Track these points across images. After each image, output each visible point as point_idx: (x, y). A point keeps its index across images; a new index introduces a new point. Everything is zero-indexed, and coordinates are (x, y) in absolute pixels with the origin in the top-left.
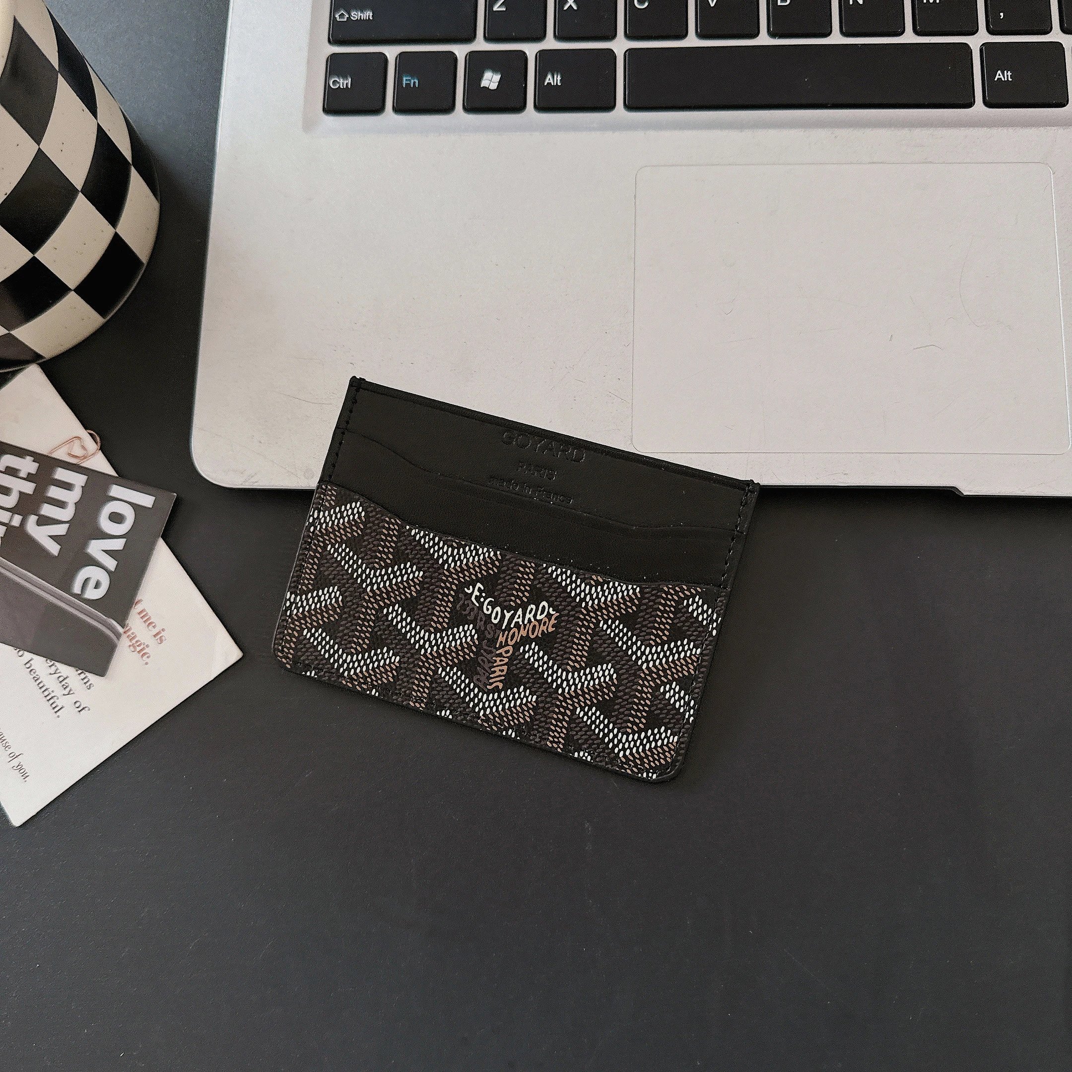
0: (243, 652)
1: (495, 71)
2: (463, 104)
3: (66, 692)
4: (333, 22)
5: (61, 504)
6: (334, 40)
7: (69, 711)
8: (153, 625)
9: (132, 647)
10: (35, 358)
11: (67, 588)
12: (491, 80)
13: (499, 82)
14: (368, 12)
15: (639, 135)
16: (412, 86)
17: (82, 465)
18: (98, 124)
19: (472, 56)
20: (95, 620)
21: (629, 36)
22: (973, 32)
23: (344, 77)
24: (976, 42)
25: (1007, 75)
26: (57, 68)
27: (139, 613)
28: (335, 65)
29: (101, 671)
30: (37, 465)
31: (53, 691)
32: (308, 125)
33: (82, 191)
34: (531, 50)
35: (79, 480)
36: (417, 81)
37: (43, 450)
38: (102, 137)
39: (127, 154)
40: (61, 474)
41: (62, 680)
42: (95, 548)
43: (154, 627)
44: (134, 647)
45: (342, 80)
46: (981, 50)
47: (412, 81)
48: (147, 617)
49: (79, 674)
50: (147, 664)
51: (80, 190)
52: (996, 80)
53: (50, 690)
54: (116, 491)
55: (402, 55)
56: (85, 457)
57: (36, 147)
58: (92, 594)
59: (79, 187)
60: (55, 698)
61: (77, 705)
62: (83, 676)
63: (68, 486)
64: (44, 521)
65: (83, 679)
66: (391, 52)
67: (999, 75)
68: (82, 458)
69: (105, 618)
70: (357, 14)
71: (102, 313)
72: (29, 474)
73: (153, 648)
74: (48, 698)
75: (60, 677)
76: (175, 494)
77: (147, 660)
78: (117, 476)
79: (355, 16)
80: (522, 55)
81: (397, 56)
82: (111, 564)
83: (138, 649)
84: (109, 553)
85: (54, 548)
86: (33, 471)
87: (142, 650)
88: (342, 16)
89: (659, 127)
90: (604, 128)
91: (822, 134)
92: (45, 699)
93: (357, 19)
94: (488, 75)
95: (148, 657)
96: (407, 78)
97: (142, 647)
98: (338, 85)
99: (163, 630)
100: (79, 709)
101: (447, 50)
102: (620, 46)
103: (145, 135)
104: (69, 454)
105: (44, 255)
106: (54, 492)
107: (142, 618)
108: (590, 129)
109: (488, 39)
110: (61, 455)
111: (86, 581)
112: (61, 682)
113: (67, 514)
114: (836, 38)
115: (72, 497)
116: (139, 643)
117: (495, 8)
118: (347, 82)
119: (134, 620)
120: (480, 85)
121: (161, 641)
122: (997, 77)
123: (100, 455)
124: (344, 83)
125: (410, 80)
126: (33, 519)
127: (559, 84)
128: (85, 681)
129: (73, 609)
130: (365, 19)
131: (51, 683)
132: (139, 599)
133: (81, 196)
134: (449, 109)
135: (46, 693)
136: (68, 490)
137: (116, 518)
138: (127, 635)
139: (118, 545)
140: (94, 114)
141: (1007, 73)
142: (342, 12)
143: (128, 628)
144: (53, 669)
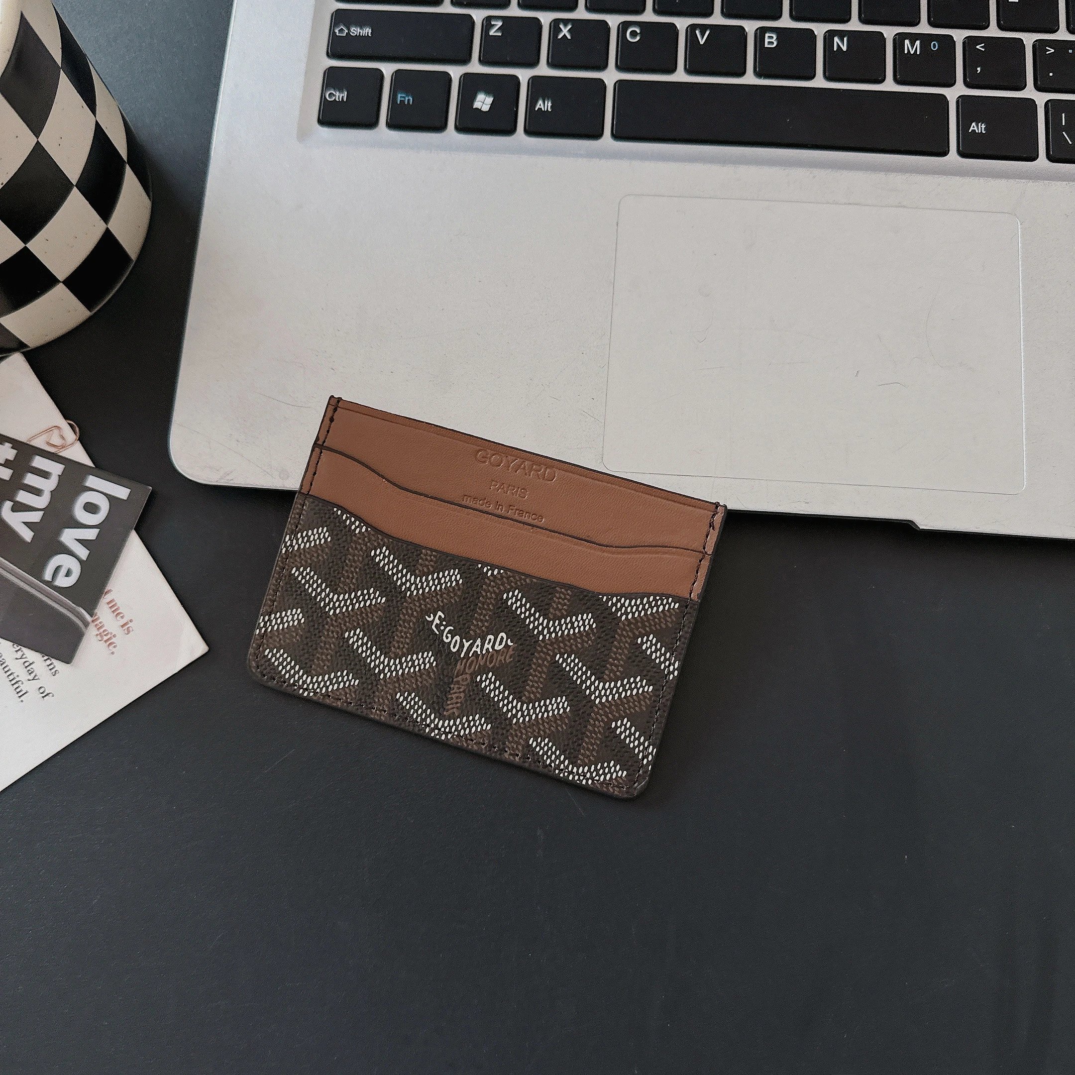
0: (209, 646)
1: (488, 93)
2: (455, 123)
3: (31, 677)
4: (332, 36)
5: (37, 492)
6: (331, 54)
7: (33, 695)
8: (121, 615)
9: (99, 637)
10: (20, 346)
11: (39, 575)
12: (483, 102)
13: (491, 104)
14: (368, 29)
15: (624, 164)
16: (406, 103)
17: (60, 454)
18: (97, 121)
19: (467, 78)
20: (64, 607)
21: (620, 68)
22: (951, 84)
23: (341, 91)
24: (953, 93)
25: (981, 128)
26: (59, 63)
27: (108, 603)
28: (332, 78)
29: (67, 659)
30: (15, 452)
31: (18, 676)
32: (303, 135)
33: (76, 186)
34: (524, 75)
35: (56, 469)
36: (411, 99)
37: (22, 437)
38: (100, 135)
39: (123, 151)
40: (39, 462)
41: (28, 665)
42: (68, 537)
43: (122, 617)
44: (102, 637)
45: (338, 93)
46: (957, 102)
47: (407, 98)
48: (116, 608)
49: (45, 660)
50: (113, 653)
51: (75, 184)
52: (970, 131)
53: (15, 675)
54: (92, 481)
55: (398, 72)
56: (63, 447)
57: (34, 140)
58: (63, 582)
59: (74, 182)
60: (20, 683)
61: (42, 690)
62: (48, 662)
63: (45, 475)
64: (19, 507)
65: (48, 666)
66: (388, 69)
67: (974, 127)
68: (61, 447)
69: (74, 606)
70: (356, 30)
71: (89, 307)
72: (7, 460)
73: (120, 639)
74: (13, 682)
75: (25, 662)
76: (151, 488)
77: (114, 650)
78: (94, 466)
79: (354, 32)
80: (515, 80)
81: (393, 74)
82: (84, 553)
83: (105, 638)
84: (82, 542)
85: (27, 535)
86: (11, 458)
87: (108, 640)
88: (341, 31)
89: (643, 157)
90: (590, 155)
91: (800, 173)
92: (10, 684)
93: (357, 35)
94: (481, 97)
95: (115, 647)
96: (402, 95)
97: (109, 636)
98: (334, 98)
99: (131, 621)
100: (43, 695)
101: (442, 70)
102: (611, 76)
103: (142, 136)
104: (48, 444)
105: (36, 246)
106: (31, 479)
107: (111, 607)
108: (577, 155)
109: (483, 61)
110: (39, 443)
111: (58, 569)
112: (26, 667)
113: (42, 502)
114: (819, 82)
115: (48, 485)
116: (107, 632)
117: (492, 33)
118: (343, 95)
119: (103, 610)
120: (473, 107)
121: (129, 632)
122: (972, 128)
123: (78, 447)
124: (340, 96)
125: (403, 97)
126: (8, 504)
127: (550, 110)
128: (51, 667)
129: (43, 595)
130: (364, 35)
131: (17, 668)
132: (109, 589)
133: (75, 189)
134: (440, 127)
135: (11, 677)
136: (45, 478)
137: (91, 508)
138: (95, 623)
139: (92, 534)
140: (93, 111)
141: (981, 125)
142: (342, 27)
143: (96, 617)
144: (20, 654)
